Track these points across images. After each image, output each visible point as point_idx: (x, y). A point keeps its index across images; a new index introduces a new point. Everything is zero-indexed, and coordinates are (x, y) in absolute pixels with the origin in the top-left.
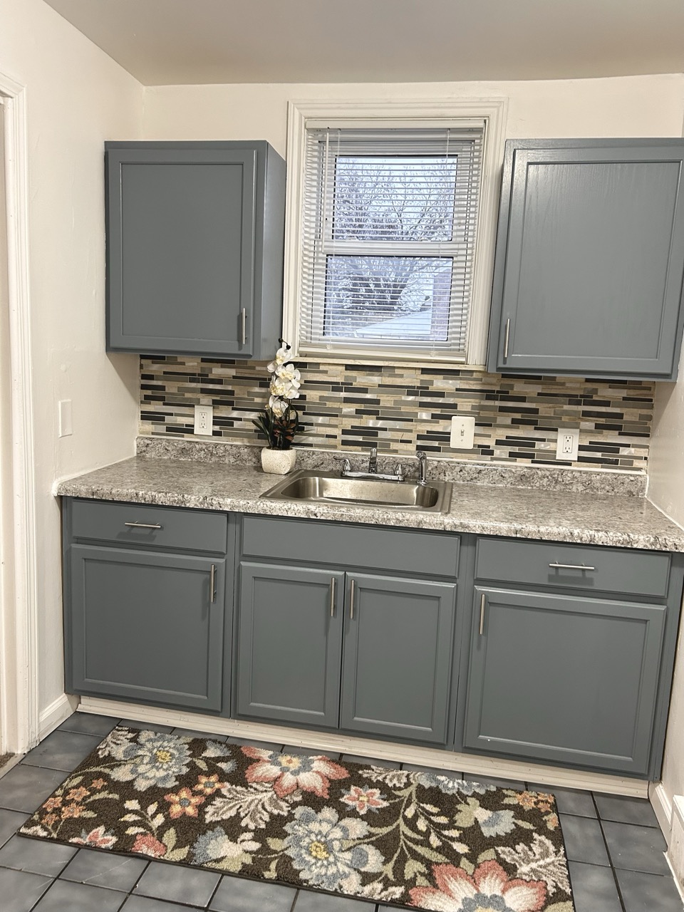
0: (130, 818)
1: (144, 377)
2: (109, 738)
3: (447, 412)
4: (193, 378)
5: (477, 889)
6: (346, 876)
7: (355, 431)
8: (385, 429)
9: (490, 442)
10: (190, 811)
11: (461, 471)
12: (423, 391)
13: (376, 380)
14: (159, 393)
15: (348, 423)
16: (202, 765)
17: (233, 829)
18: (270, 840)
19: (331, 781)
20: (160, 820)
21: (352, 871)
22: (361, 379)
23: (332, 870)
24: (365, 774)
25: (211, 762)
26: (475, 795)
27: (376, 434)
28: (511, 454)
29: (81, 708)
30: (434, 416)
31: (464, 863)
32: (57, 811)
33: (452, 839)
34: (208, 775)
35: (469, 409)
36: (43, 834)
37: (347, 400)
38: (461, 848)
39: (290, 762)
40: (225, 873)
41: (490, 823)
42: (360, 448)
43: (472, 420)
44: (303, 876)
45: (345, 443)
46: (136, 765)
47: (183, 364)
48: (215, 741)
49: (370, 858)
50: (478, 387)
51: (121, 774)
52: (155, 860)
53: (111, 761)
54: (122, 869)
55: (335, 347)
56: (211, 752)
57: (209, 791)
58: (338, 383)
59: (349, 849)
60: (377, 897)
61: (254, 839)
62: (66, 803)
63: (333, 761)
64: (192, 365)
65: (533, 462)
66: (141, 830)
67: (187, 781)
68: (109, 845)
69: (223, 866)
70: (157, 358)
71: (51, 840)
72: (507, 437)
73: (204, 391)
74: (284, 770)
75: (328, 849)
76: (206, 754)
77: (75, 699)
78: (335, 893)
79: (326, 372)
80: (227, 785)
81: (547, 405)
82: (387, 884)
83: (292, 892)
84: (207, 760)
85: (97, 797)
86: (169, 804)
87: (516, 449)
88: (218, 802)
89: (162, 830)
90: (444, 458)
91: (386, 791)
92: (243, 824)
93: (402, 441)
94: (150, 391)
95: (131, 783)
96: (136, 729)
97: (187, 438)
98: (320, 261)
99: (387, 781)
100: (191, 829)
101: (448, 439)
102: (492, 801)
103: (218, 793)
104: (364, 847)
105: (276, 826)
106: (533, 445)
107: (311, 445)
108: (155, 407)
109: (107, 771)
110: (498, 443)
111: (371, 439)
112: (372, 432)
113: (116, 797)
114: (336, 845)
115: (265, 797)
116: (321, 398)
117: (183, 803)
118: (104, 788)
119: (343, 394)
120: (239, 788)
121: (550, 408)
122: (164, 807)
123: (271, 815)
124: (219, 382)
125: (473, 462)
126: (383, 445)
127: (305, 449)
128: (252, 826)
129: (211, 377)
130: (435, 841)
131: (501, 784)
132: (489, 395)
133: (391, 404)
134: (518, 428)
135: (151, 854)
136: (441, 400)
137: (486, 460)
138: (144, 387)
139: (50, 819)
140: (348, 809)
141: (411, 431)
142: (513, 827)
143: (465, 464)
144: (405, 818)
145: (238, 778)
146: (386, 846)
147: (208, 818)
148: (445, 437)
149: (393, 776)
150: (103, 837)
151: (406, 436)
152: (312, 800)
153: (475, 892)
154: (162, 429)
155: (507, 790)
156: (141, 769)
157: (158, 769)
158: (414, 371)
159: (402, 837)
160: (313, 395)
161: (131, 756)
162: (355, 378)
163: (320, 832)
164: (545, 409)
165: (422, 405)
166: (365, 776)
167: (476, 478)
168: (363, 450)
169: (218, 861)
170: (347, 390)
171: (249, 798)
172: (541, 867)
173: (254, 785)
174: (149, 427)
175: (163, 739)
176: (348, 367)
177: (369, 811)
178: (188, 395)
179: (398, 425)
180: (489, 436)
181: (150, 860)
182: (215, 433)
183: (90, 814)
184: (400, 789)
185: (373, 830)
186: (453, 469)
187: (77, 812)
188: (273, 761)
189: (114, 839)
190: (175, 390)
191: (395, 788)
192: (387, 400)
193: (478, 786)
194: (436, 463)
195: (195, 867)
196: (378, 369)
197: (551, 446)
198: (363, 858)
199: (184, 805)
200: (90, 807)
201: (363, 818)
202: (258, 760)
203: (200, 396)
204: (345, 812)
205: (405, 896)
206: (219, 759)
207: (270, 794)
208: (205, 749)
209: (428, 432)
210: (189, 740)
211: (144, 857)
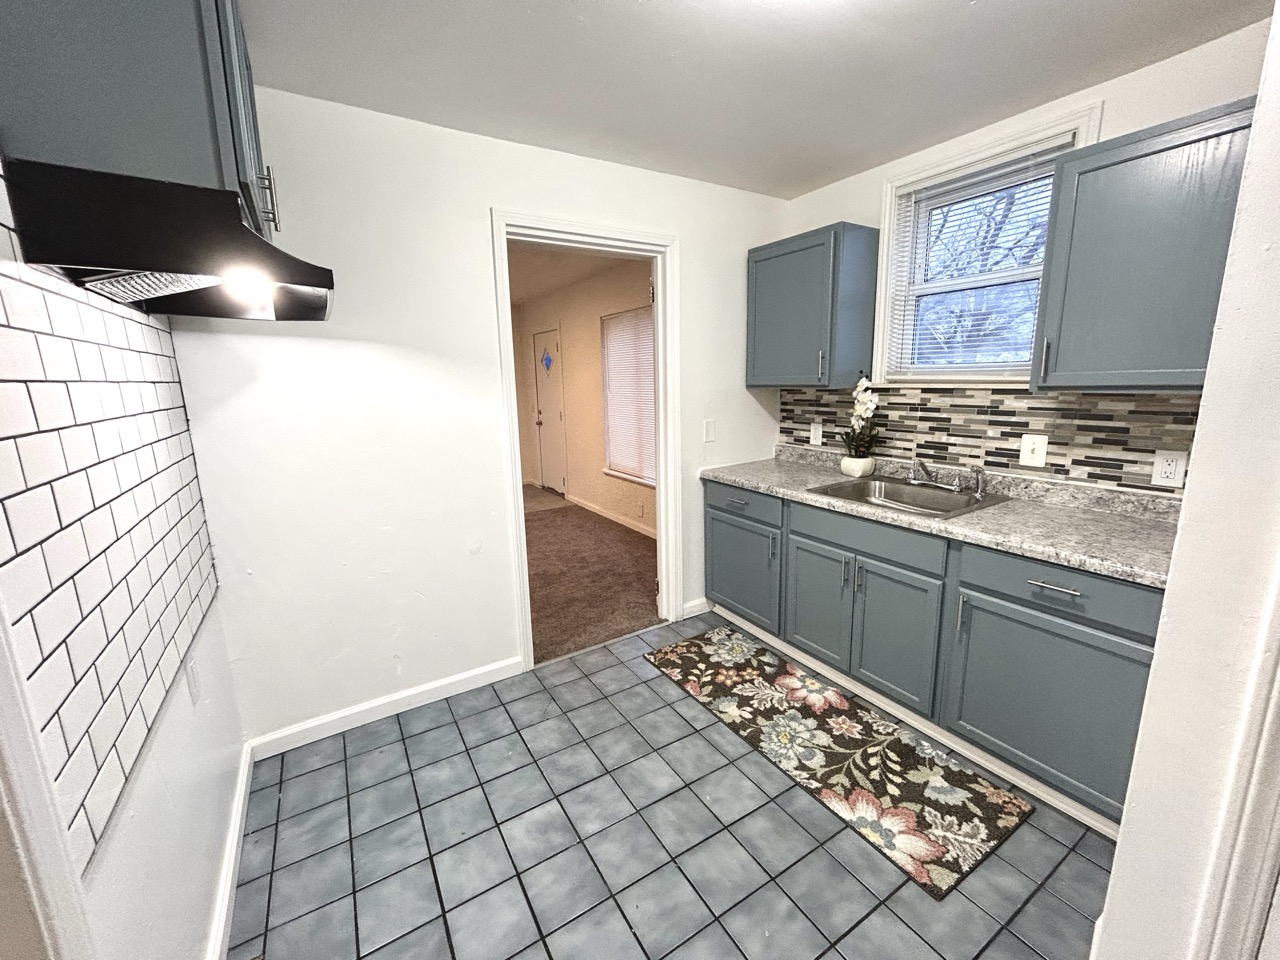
0: (696, 671)
1: (783, 404)
2: (717, 630)
3: (1017, 430)
4: (811, 403)
5: (879, 818)
6: (789, 758)
7: (928, 445)
8: (955, 445)
9: (1067, 462)
10: (729, 682)
11: (1026, 488)
12: (994, 410)
13: (948, 401)
14: (790, 415)
15: (922, 439)
16: (755, 663)
17: (744, 701)
18: (759, 718)
19: (830, 705)
20: (708, 679)
21: (796, 758)
22: (935, 401)
23: (784, 751)
24: (861, 713)
25: (761, 664)
26: (946, 769)
27: (947, 449)
28: (1091, 475)
29: (715, 610)
30: (1003, 434)
31: (886, 801)
32: (666, 653)
33: (892, 782)
34: (754, 669)
35: (1042, 427)
36: (653, 660)
37: (922, 419)
38: (893, 790)
39: (812, 684)
40: (721, 720)
41: (939, 790)
42: (931, 460)
43: (1045, 439)
44: (762, 744)
45: (918, 455)
46: (719, 648)
47: (805, 393)
48: (773, 654)
49: (815, 758)
50: (1053, 406)
51: (708, 650)
52: (692, 696)
53: (709, 642)
54: (674, 692)
55: (915, 374)
56: (766, 659)
57: (748, 677)
58: (915, 404)
59: (805, 747)
60: (798, 780)
61: (751, 713)
62: (672, 651)
63: (844, 696)
64: (811, 394)
65: (1119, 485)
66: (696, 679)
67: (739, 667)
68: (676, 679)
69: (722, 716)
70: (790, 391)
71: (654, 665)
72: (1086, 457)
73: (817, 413)
74: (803, 687)
75: (792, 740)
76: (761, 658)
77: (712, 604)
78: (774, 763)
79: (905, 395)
80: (761, 679)
81: (1139, 424)
82: (813, 777)
83: (751, 749)
84: (759, 661)
85: (689, 655)
86: (719, 673)
87: (1098, 471)
88: (747, 685)
89: (705, 684)
90: (1010, 474)
91: (868, 728)
92: (751, 702)
93: (971, 456)
94: (787, 414)
95: (709, 656)
96: (734, 629)
97: (806, 446)
98: (910, 303)
99: (874, 725)
100: (721, 691)
101: (1018, 457)
102: (955, 779)
103: (752, 681)
104: (817, 751)
105: (770, 713)
106: (1121, 467)
107: (891, 456)
108: (788, 424)
109: (703, 645)
110: (1076, 462)
111: (942, 453)
112: (944, 447)
113: (697, 659)
114: (799, 741)
115: (777, 695)
116: (901, 417)
117: (727, 677)
118: (695, 652)
119: (920, 414)
120: (766, 684)
121: (1145, 427)
122: (716, 674)
123: (773, 705)
124: (827, 405)
125: (1040, 480)
126: (951, 459)
127: (886, 458)
128: (755, 706)
129: (822, 402)
130: (875, 775)
131: (979, 771)
132: (1065, 413)
133: (961, 422)
134: (1101, 448)
135: (692, 692)
136: (1013, 419)
137: (1060, 478)
138: (782, 411)
139: (660, 655)
140: (827, 726)
141: (979, 447)
142: (960, 804)
143: (1032, 481)
144: (865, 751)
145: (770, 679)
146: (831, 758)
147: (735, 690)
148: (1015, 454)
149: (883, 725)
150: (676, 674)
151: (975, 452)
152: (806, 711)
153: (876, 819)
154: (791, 440)
155: (984, 779)
156: (720, 651)
157: (729, 654)
158: (984, 392)
159: (851, 760)
160: (894, 415)
161: (721, 643)
162: (929, 400)
163: (795, 729)
164: (1137, 428)
165: (992, 423)
166: (860, 714)
167: (1042, 496)
168: (934, 462)
169: (721, 712)
170: (922, 410)
171: (766, 692)
172: (956, 840)
173: (777, 686)
174: (784, 438)
175: (745, 641)
176: (924, 391)
177: (842, 735)
178: (807, 416)
179: (970, 441)
180: (1064, 455)
181: (690, 695)
182: (824, 444)
183: (680, 662)
184: (880, 734)
185: (833, 746)
186: (1017, 485)
187: (673, 657)
188: (802, 680)
189: (680, 677)
190: (800, 413)
191: (877, 732)
192: (957, 419)
193: (955, 764)
194: (1000, 479)
195: (708, 709)
196: (950, 391)
197: (1147, 469)
198: (812, 756)
199: (726, 678)
200: (681, 658)
201: (832, 736)
202: (792, 674)
203: (815, 416)
204: (823, 726)
205: (818, 791)
206: (768, 664)
207: (781, 695)
208: (764, 655)
209: (997, 449)
210: (759, 647)
211: (688, 692)
